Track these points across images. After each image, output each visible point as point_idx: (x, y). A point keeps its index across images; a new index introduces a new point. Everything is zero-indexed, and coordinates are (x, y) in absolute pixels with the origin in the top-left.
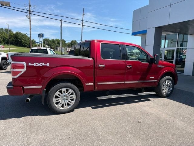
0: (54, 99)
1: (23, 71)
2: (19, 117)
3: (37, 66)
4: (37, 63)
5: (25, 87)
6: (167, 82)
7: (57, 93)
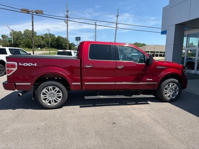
0: (42, 95)
1: (15, 69)
2: (14, 109)
3: (26, 65)
4: (26, 64)
5: (17, 84)
6: (170, 86)
7: (45, 90)
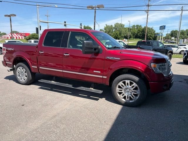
0: (17, 73)
1: (5, 52)
4: (9, 48)
7: (18, 69)
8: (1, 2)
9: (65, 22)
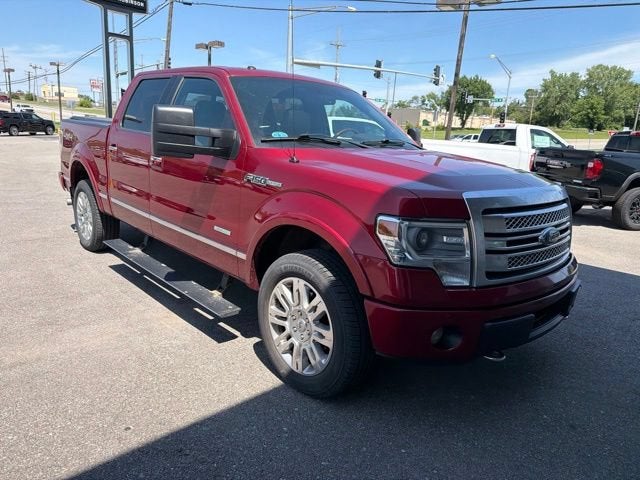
8: (190, 4)
9: (379, 64)
